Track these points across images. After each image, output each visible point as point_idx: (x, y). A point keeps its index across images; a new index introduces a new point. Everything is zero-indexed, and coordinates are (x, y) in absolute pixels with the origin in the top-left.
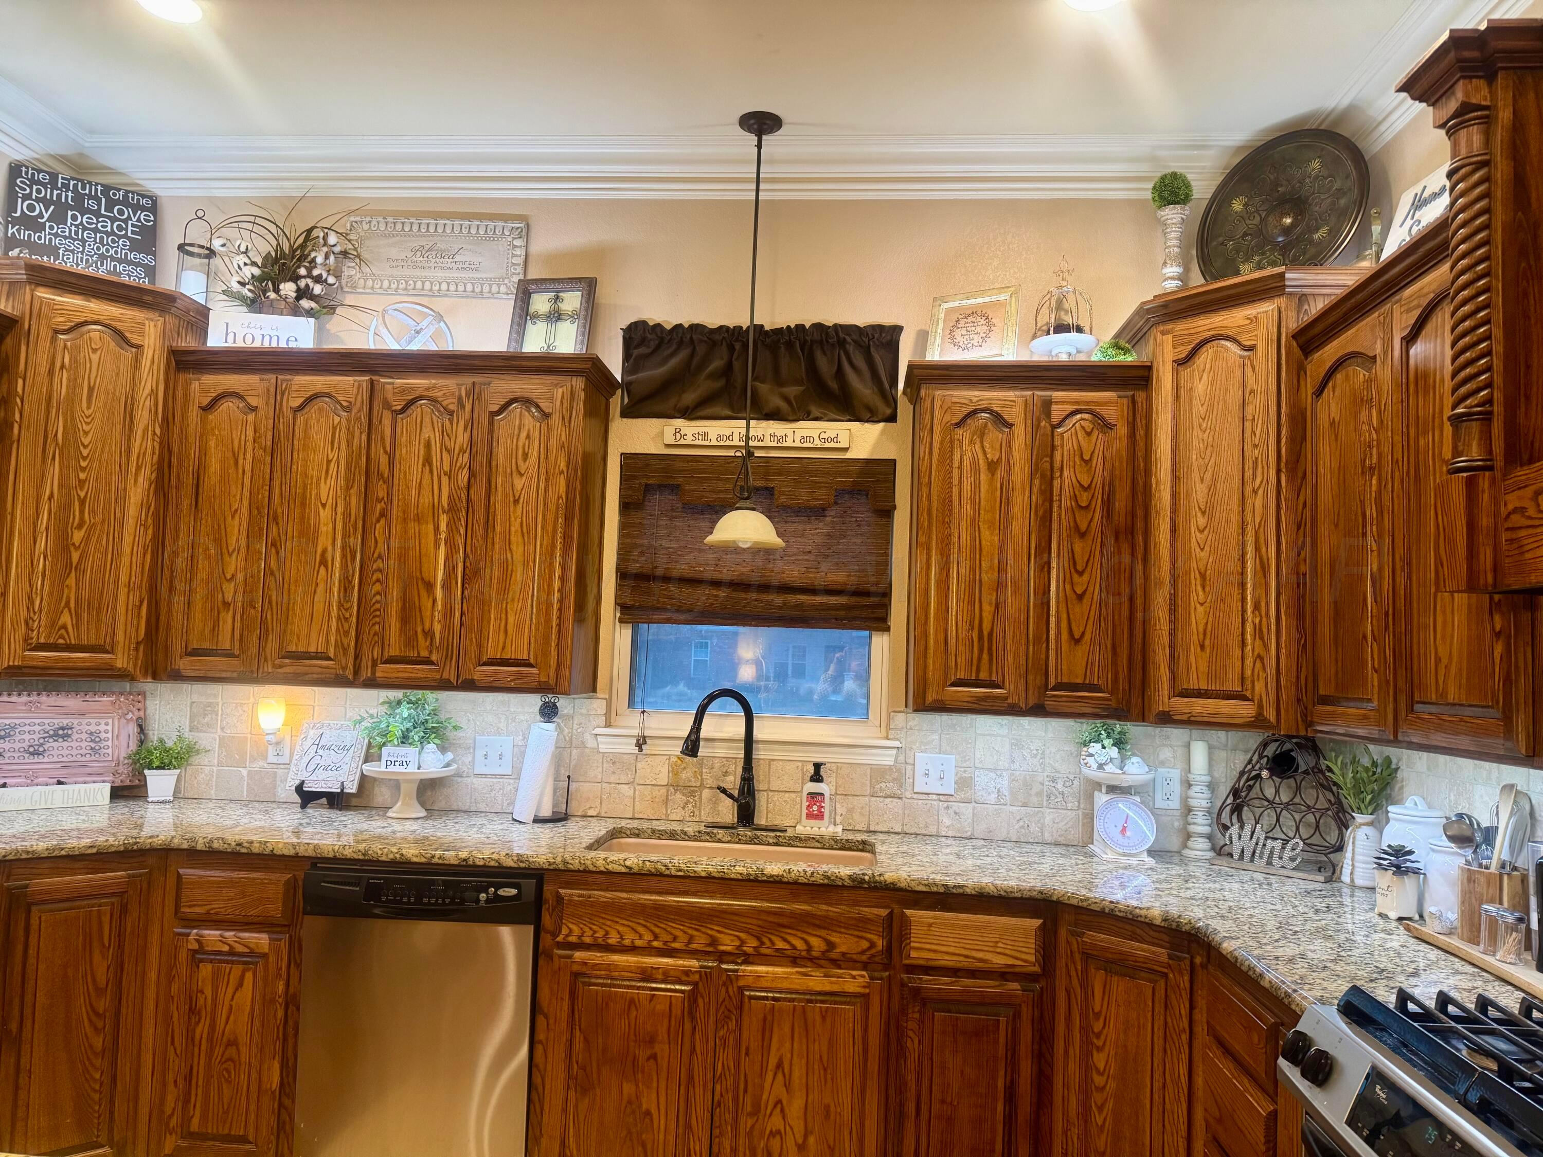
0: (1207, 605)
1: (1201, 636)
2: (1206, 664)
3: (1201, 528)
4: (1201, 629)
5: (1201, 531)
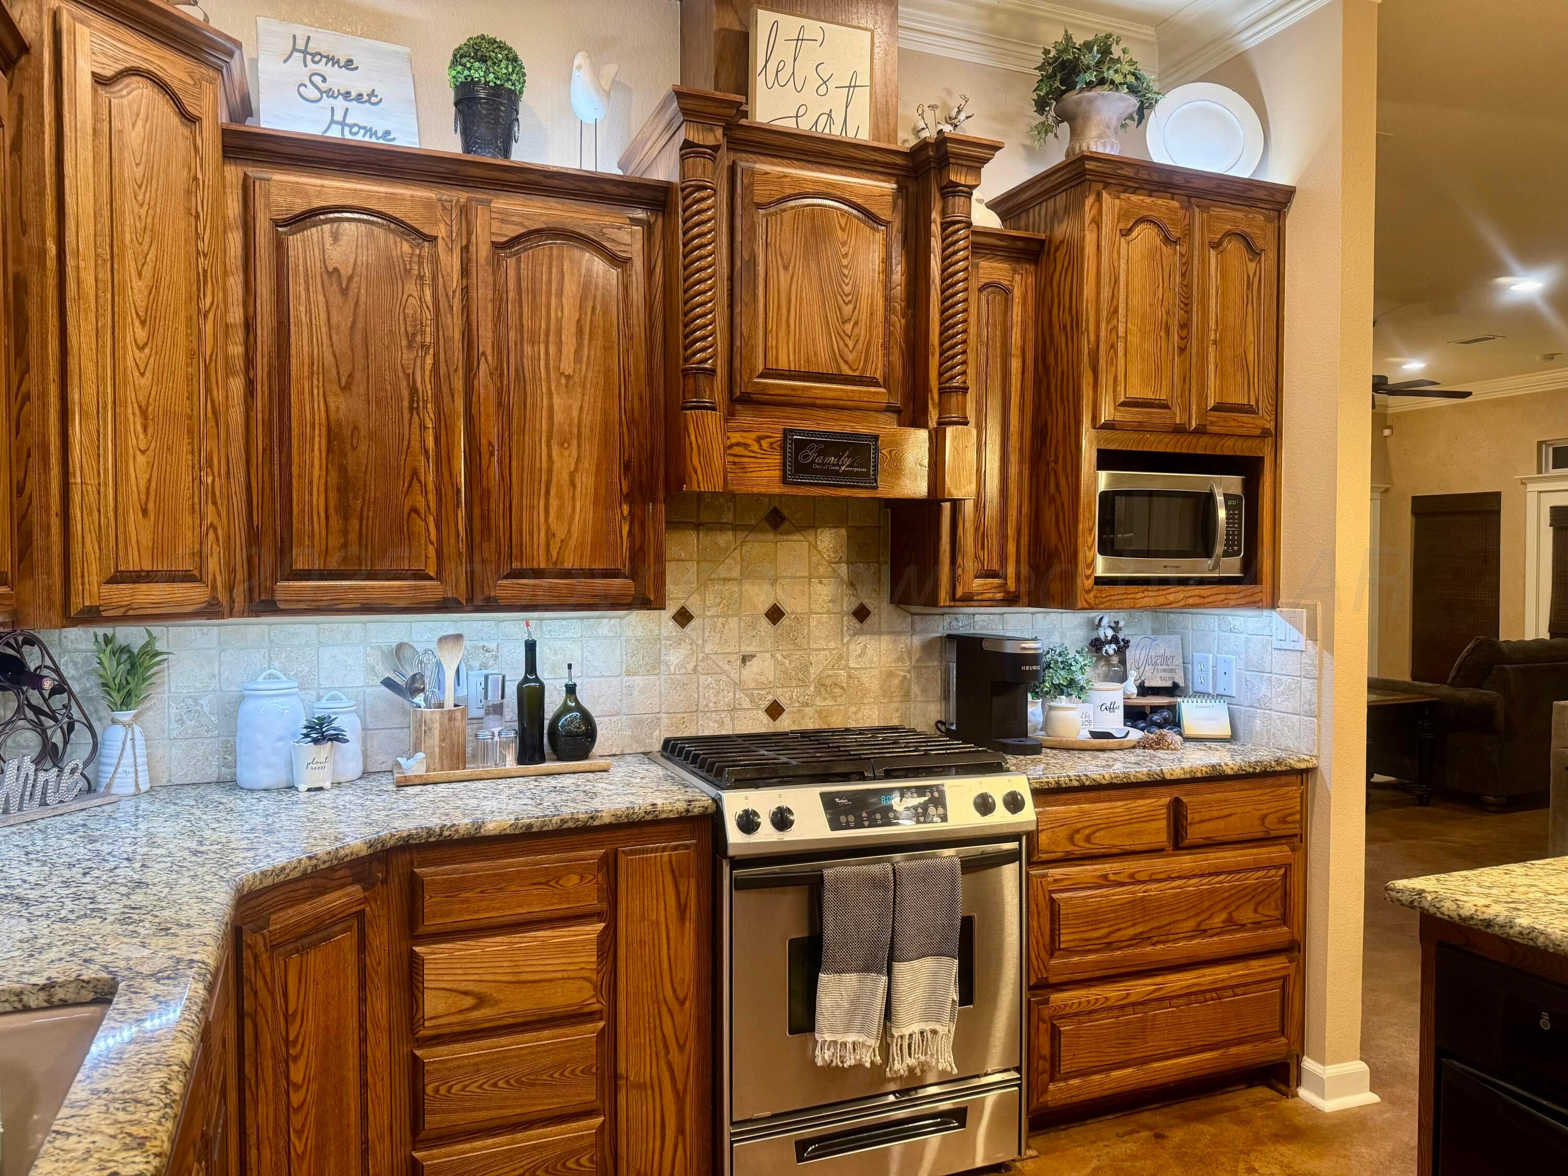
0: (150, 453)
1: (143, 497)
2: (150, 537)
3: (141, 343)
4: (143, 488)
5: (141, 348)
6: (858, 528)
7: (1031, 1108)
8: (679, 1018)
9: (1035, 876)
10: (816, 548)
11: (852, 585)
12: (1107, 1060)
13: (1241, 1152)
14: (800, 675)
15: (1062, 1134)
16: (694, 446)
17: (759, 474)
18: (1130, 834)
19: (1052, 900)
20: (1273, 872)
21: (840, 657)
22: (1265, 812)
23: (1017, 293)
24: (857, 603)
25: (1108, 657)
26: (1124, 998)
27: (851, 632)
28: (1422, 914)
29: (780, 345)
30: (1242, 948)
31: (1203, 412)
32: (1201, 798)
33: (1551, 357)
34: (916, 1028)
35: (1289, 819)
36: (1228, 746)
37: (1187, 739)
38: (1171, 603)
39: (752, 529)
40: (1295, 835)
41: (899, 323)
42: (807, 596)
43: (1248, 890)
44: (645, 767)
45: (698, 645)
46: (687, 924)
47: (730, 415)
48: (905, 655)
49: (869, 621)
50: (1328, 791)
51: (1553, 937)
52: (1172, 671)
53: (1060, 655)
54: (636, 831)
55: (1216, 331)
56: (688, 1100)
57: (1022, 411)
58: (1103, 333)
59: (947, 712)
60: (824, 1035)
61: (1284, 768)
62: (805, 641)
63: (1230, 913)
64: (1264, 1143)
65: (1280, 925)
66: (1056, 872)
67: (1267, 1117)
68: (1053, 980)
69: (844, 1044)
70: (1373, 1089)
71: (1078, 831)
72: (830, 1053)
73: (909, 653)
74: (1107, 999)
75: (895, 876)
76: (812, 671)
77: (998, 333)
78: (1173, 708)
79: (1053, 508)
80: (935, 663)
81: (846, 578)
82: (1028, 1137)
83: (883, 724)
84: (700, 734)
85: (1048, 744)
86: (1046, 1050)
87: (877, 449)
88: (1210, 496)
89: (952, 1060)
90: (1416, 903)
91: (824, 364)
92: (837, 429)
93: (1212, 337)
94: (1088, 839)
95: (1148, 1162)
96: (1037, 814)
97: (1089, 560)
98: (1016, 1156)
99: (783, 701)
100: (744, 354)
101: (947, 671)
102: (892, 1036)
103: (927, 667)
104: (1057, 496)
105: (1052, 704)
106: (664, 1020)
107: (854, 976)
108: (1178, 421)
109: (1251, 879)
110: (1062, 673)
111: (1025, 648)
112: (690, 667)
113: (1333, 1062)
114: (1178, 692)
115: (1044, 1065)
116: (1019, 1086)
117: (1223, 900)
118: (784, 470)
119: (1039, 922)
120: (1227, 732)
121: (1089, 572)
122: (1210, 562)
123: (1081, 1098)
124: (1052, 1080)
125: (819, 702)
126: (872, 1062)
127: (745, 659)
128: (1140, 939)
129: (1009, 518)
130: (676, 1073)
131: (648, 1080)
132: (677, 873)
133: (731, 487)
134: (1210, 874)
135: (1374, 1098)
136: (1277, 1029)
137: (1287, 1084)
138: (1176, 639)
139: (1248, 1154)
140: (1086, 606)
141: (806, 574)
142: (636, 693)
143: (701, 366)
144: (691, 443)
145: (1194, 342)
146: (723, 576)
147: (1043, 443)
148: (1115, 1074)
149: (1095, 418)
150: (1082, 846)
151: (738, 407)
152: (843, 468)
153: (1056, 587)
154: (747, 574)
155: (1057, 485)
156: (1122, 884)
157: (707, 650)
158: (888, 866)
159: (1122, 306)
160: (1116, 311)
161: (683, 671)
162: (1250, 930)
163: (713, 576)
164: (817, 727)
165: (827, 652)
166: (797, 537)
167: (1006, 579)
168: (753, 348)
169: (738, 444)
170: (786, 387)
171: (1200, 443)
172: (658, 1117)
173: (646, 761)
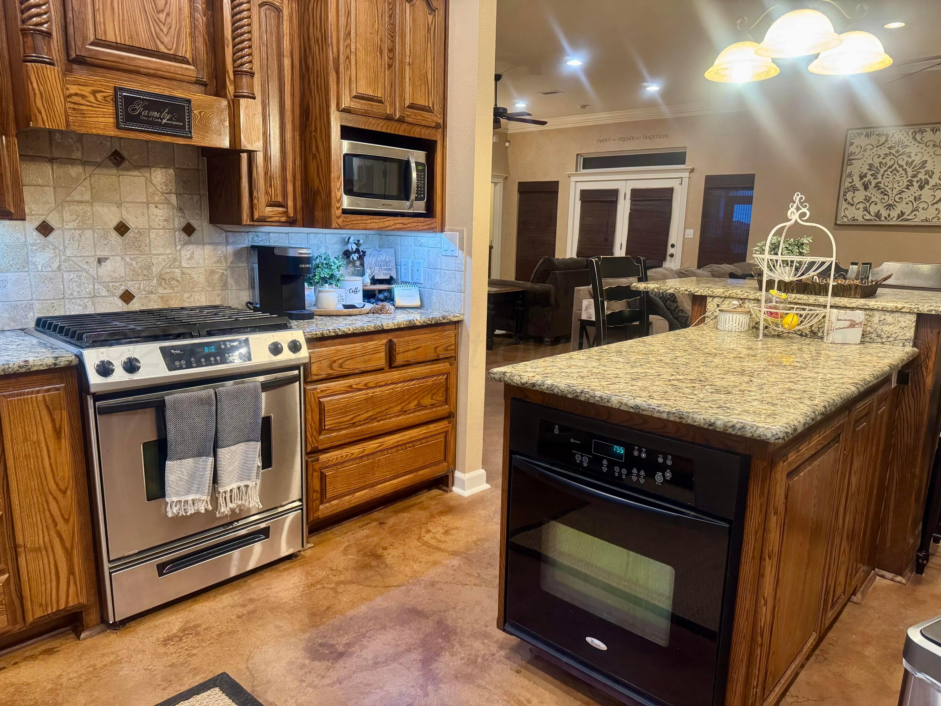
6: (183, 169)
7: (310, 521)
8: (63, 502)
9: (310, 390)
10: (151, 182)
11: (180, 209)
12: (353, 487)
13: (423, 524)
14: (145, 272)
15: (328, 532)
16: (37, 92)
17: (96, 119)
18: (365, 362)
19: (320, 403)
20: (441, 377)
21: (175, 260)
22: (437, 345)
23: (286, 12)
24: (186, 223)
25: (353, 262)
26: (362, 452)
27: (182, 242)
28: (505, 384)
29: (107, 22)
30: (424, 419)
31: (403, 109)
32: (403, 339)
33: (584, 107)
34: (234, 486)
35: (449, 348)
36: (419, 310)
37: (397, 308)
38: (387, 227)
39: (98, 165)
40: (452, 357)
41: (201, 19)
42: (146, 217)
43: (428, 387)
44: (21, 338)
45: (60, 250)
46: (63, 441)
47: (68, 71)
48: (222, 259)
49: (194, 236)
50: (468, 333)
51: (561, 388)
52: (390, 269)
53: (325, 259)
54: (13, 381)
55: (410, 56)
56: (75, 552)
57: (293, 95)
58: (341, 48)
59: (254, 296)
60: (171, 498)
61: (447, 321)
62: (147, 248)
63: (419, 401)
64: (436, 517)
65: (444, 405)
66: (321, 386)
67: (437, 504)
68: (320, 448)
69: (186, 502)
70: (488, 481)
71: (335, 362)
72: (177, 508)
73: (225, 257)
74: (352, 454)
75: (216, 397)
76: (154, 269)
77: (274, 39)
78: (390, 291)
79: (315, 162)
80: (244, 265)
81: (175, 204)
82: (308, 538)
83: (208, 304)
84: (68, 314)
85: (318, 313)
86: (317, 487)
87: (190, 111)
88: (408, 163)
89: (258, 500)
90: (502, 379)
91: (144, 41)
92: (157, 91)
93: (408, 60)
94: (341, 366)
95: (375, 538)
96: (309, 353)
97: (338, 198)
98: (300, 548)
99: (133, 291)
100: (76, 25)
101: (252, 269)
102: (219, 493)
103: (239, 267)
104: (317, 154)
105: (320, 289)
106: (50, 505)
107: (191, 460)
108: (388, 112)
109: (430, 381)
110: (326, 270)
111: (301, 253)
112: (55, 266)
113: (469, 472)
114: (392, 282)
115: (316, 496)
116: (302, 509)
117: (415, 394)
118: (117, 118)
119: (312, 416)
120: (417, 303)
121: (338, 205)
122: (408, 203)
123: (339, 510)
124: (322, 503)
125: (160, 290)
126: (206, 510)
127: (100, 261)
128: (371, 419)
129: (288, 167)
130: (64, 537)
131: (42, 545)
132: (51, 408)
133: (72, 128)
134: (408, 381)
135: (488, 486)
136: (443, 458)
137: (447, 486)
138: (392, 251)
139: (427, 524)
140: (338, 227)
141: (145, 200)
142: (9, 286)
143: (38, 28)
144: (34, 89)
145: (397, 62)
146: (76, 199)
147: (307, 118)
148: (357, 494)
149: (338, 104)
150: (337, 370)
151: (75, 66)
152: (164, 121)
153: (318, 214)
154: (95, 198)
155: (317, 147)
156: (360, 390)
157: (68, 254)
158: (212, 391)
159: (353, 31)
160: (349, 34)
161: (49, 269)
162: (429, 409)
163: (68, 199)
164: (160, 307)
165: (165, 257)
166: (136, 173)
167: (287, 209)
168: (84, 21)
169: (76, 94)
170: (114, 55)
171: (401, 128)
172: (52, 567)
173: (23, 334)
